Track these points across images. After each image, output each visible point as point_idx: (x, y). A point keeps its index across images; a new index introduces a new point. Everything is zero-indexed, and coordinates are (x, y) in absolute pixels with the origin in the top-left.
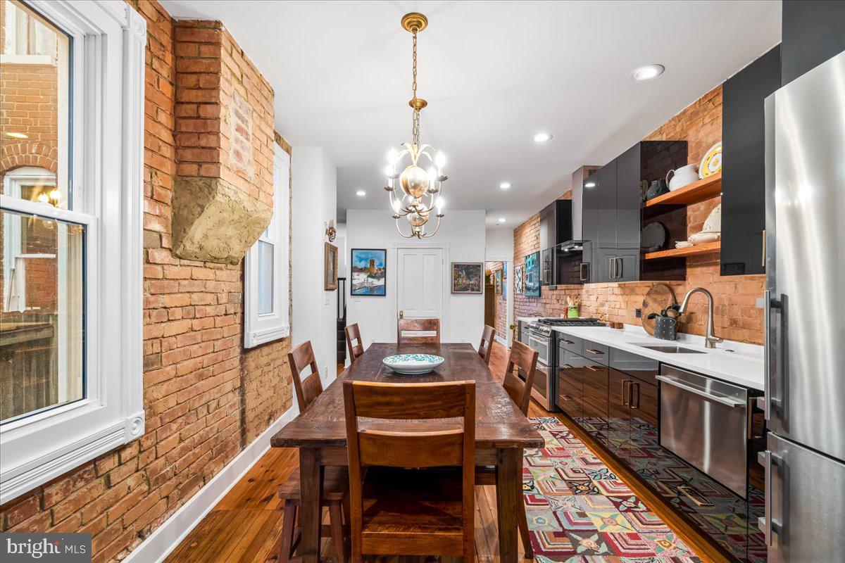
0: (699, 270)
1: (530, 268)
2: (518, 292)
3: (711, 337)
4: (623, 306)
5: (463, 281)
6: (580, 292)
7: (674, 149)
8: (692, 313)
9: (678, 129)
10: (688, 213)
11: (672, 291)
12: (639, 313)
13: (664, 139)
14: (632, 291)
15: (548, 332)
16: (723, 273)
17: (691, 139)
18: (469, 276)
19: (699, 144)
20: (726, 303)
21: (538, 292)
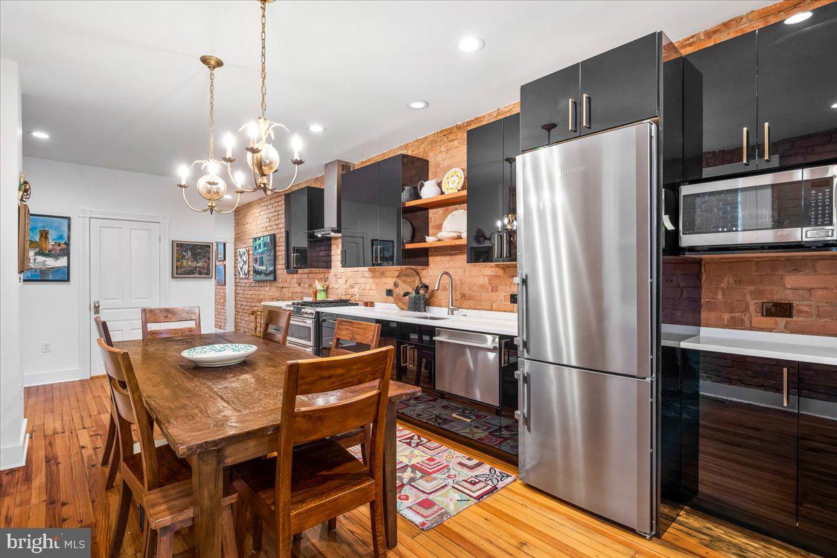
0: (438, 258)
1: (260, 251)
2: (242, 276)
3: (451, 307)
4: (373, 287)
5: (188, 263)
6: (326, 275)
7: (418, 164)
8: (433, 291)
9: (421, 150)
10: (430, 215)
11: (418, 274)
12: (389, 293)
13: (410, 154)
14: (383, 274)
15: (312, 314)
16: (470, 261)
17: (432, 159)
18: (195, 257)
19: (437, 165)
20: (458, 283)
21: (272, 276)
